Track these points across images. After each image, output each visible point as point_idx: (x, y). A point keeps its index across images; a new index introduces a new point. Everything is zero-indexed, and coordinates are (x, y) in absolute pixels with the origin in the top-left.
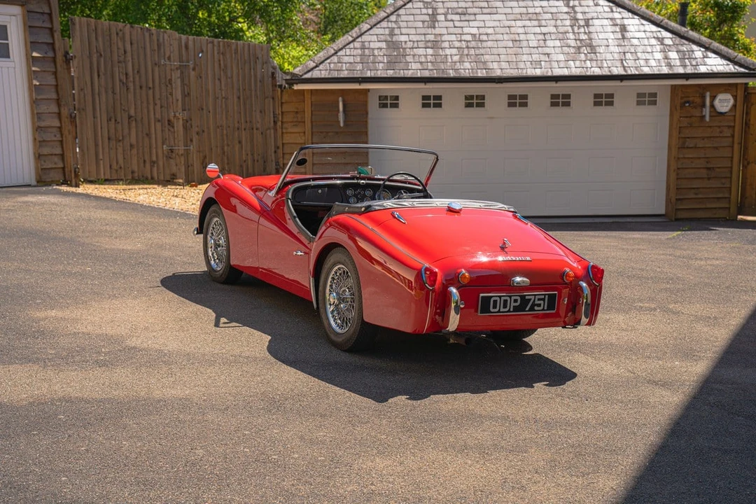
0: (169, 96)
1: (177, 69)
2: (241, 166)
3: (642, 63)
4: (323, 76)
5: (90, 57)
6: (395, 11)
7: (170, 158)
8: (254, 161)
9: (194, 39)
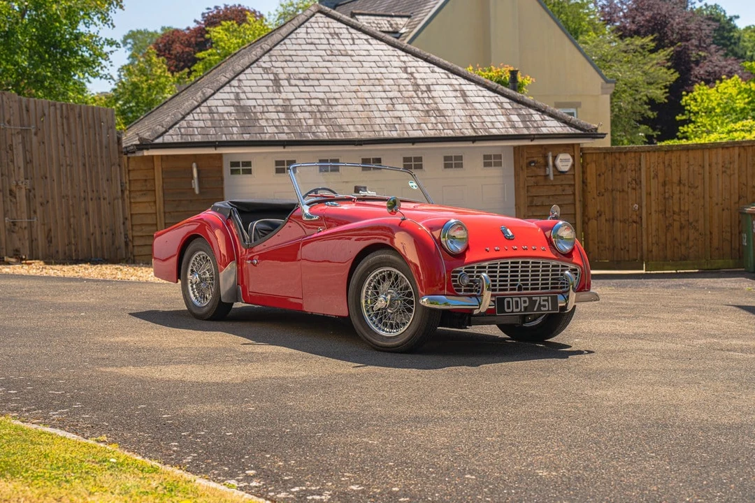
0: (10, 163)
1: (18, 133)
2: (89, 239)
6: (236, 76)
7: (13, 232)
8: (102, 233)
9: (35, 102)
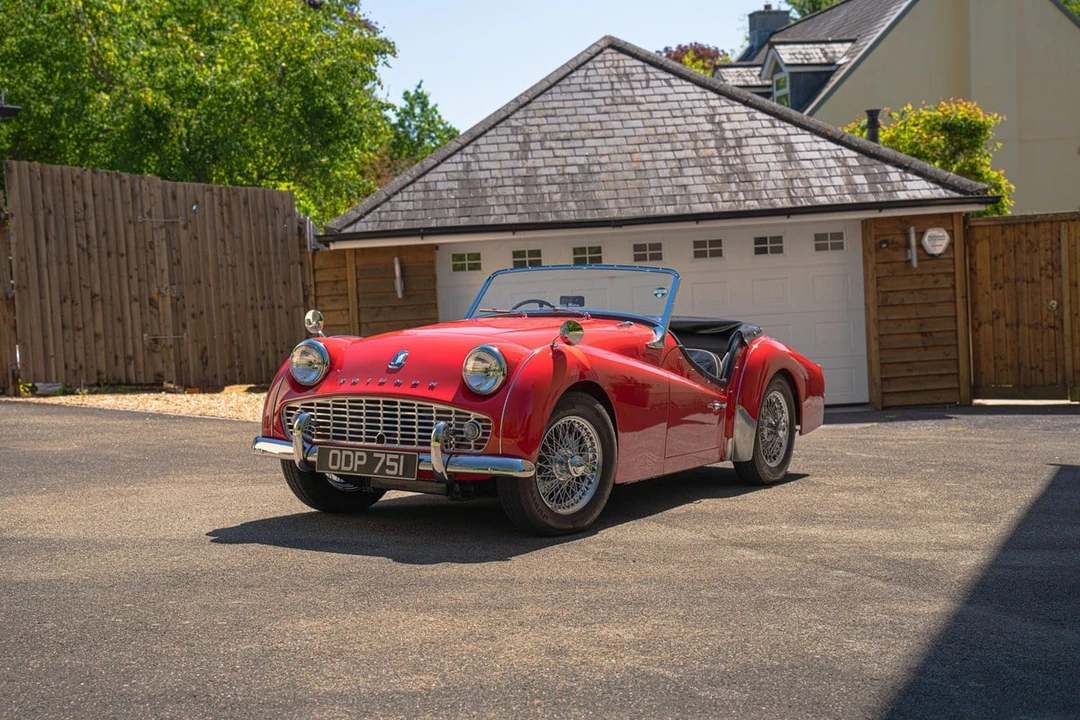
0: (151, 265)
1: (161, 227)
2: (258, 360)
3: (817, 191)
4: (370, 229)
5: (34, 214)
6: (473, 140)
7: (154, 351)
8: (277, 352)
9: (184, 186)
